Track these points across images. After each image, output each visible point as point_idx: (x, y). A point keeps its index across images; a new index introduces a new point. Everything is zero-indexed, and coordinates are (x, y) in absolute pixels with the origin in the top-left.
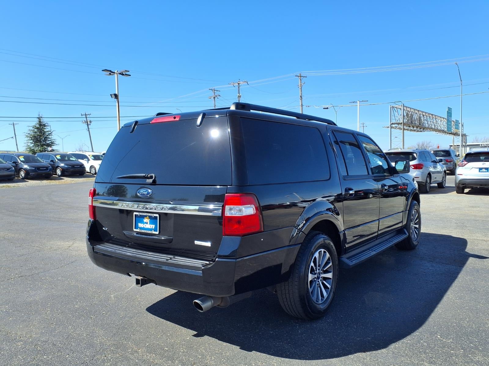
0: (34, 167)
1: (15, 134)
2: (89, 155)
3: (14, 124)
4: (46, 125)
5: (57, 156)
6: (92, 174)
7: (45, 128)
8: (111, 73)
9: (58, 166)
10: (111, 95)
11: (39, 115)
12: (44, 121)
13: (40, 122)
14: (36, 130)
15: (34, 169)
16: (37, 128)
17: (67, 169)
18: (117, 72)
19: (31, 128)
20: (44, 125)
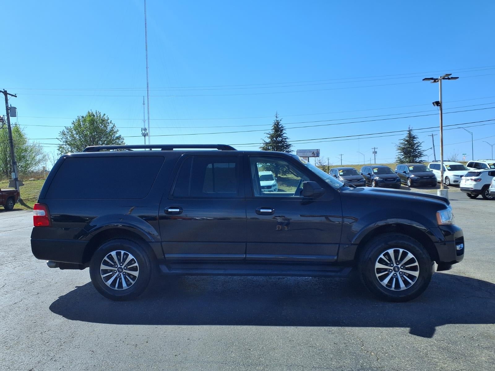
0: (382, 178)
1: (434, 145)
2: (446, 166)
3: (433, 135)
4: (416, 137)
5: (410, 168)
6: (447, 185)
7: (415, 140)
8: (435, 80)
9: (408, 178)
10: (433, 103)
11: (409, 128)
12: (414, 133)
13: (410, 134)
14: (406, 143)
15: (382, 179)
16: (407, 141)
17: (416, 180)
18: (441, 77)
19: (402, 141)
20: (414, 138)
